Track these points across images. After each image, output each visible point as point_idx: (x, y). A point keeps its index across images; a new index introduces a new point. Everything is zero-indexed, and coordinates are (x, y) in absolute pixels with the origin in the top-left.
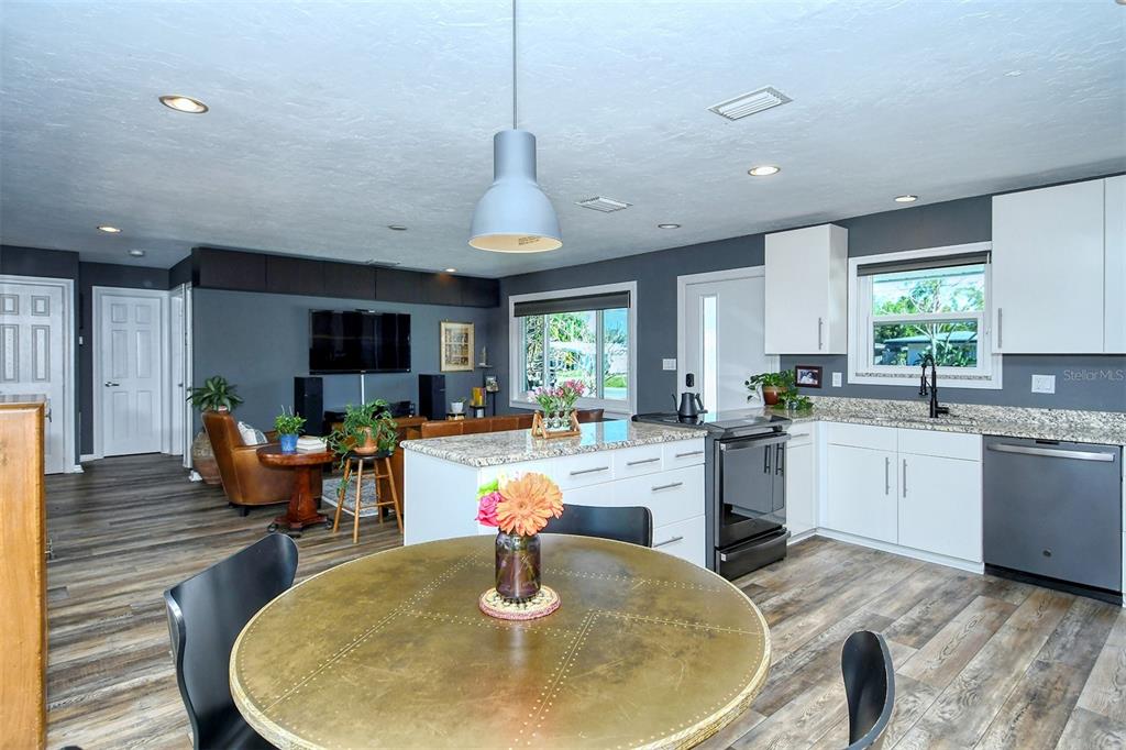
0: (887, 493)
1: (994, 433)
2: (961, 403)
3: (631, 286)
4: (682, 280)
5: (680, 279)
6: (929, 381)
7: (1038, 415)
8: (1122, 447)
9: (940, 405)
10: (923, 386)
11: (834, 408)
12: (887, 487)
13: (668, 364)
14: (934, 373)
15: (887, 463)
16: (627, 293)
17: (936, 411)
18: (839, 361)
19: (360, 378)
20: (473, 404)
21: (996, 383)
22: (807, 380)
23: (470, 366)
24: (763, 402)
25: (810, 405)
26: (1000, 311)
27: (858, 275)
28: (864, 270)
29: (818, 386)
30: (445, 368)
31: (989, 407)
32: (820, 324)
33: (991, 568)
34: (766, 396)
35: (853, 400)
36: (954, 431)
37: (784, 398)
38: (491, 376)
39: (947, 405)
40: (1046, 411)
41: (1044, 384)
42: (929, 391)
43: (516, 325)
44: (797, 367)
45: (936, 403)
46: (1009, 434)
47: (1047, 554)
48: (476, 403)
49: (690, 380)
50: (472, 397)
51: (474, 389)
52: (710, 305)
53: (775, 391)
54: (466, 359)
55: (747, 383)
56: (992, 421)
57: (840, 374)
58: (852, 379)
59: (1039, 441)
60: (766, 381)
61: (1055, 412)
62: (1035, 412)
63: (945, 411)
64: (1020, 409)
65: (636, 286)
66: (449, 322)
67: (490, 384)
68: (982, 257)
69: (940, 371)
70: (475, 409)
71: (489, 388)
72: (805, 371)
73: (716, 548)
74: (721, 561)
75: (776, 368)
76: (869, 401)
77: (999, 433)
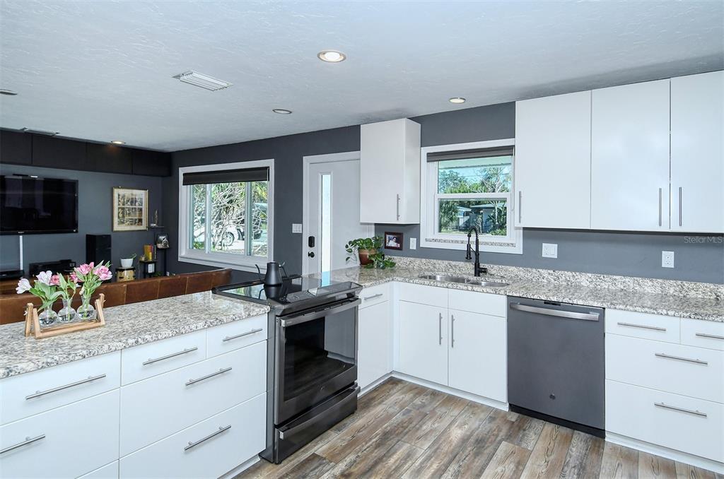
0: (440, 343)
1: (515, 295)
2: (496, 264)
3: (270, 163)
4: (306, 160)
5: (305, 159)
6: (473, 247)
7: (546, 275)
8: (604, 308)
9: (482, 266)
10: (469, 251)
11: (410, 266)
12: (440, 338)
13: (296, 228)
14: (477, 241)
15: (441, 318)
16: (267, 168)
17: (479, 271)
18: (414, 229)
19: (19, 238)
20: (143, 259)
21: (518, 250)
22: (392, 243)
23: (143, 227)
24: (359, 262)
25: (393, 264)
26: (520, 192)
27: (428, 161)
28: (432, 157)
29: (400, 249)
30: (117, 227)
31: (514, 268)
32: (398, 199)
33: (513, 407)
34: (361, 257)
35: (424, 260)
36: (487, 292)
37: (373, 259)
38: (162, 235)
39: (486, 266)
40: (552, 272)
41: (550, 250)
42: (473, 255)
43: (185, 192)
44: (387, 233)
45: (479, 264)
46: (525, 296)
47: (552, 397)
48: (147, 258)
49: (311, 242)
50: (143, 253)
51: (145, 246)
52: (327, 180)
53: (367, 253)
54: (140, 220)
55: (347, 246)
56: (516, 279)
57: (415, 239)
58: (423, 244)
59: (547, 302)
60: (360, 244)
61: (558, 273)
62: (544, 272)
63: (485, 271)
64: (534, 270)
65: (273, 163)
66: (122, 188)
67: (161, 242)
68: (509, 150)
69: (483, 238)
70: (146, 264)
71: (160, 246)
72: (391, 236)
73: (275, 426)
74: (279, 439)
75: (371, 234)
76: (435, 261)
77: (518, 295)
